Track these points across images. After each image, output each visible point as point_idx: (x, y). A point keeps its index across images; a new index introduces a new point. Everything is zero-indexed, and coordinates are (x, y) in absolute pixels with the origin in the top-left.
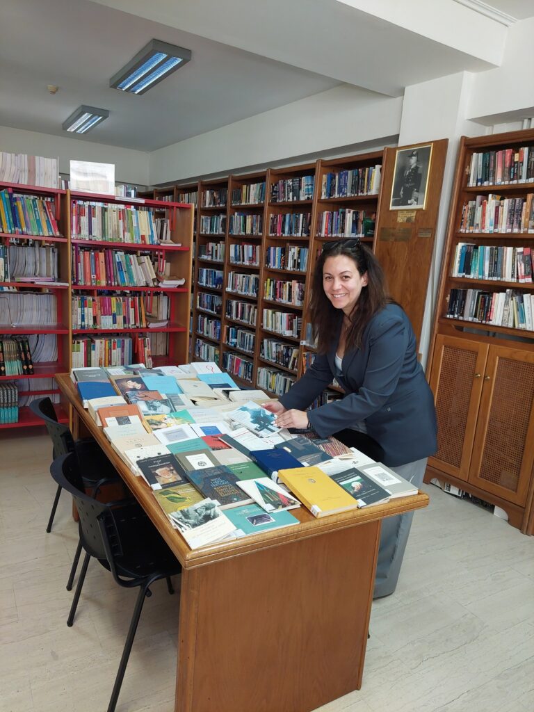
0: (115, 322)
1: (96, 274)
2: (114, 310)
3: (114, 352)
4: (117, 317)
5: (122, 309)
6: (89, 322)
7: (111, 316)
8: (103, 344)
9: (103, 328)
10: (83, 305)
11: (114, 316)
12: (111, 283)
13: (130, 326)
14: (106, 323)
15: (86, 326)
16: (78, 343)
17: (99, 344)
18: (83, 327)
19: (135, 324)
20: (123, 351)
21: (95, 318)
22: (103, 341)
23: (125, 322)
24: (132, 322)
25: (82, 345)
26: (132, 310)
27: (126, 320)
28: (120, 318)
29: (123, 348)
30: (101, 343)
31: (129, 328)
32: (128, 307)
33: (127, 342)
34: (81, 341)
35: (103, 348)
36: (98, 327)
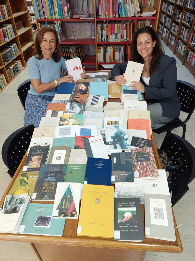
0: (116, 38)
1: (108, 11)
2: (116, 31)
3: (116, 53)
4: (118, 35)
5: (120, 31)
6: (105, 38)
7: (115, 35)
8: (111, 49)
9: (111, 41)
10: (102, 29)
11: (116, 35)
12: (115, 16)
13: (124, 40)
14: (113, 38)
15: (104, 40)
16: (100, 49)
17: (109, 49)
18: (102, 41)
19: (127, 39)
20: (120, 53)
21: (107, 36)
22: (111, 48)
23: (121, 38)
24: (125, 38)
25: (102, 49)
26: (125, 31)
27: (122, 37)
28: (119, 36)
29: (120, 51)
30: (110, 49)
31: (123, 41)
32: (123, 29)
33: (122, 48)
34: (101, 48)
35: (111, 52)
36: (109, 41)
